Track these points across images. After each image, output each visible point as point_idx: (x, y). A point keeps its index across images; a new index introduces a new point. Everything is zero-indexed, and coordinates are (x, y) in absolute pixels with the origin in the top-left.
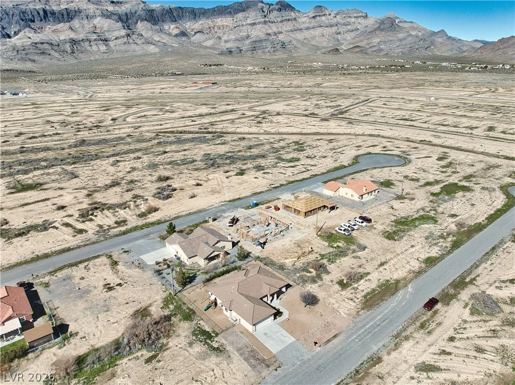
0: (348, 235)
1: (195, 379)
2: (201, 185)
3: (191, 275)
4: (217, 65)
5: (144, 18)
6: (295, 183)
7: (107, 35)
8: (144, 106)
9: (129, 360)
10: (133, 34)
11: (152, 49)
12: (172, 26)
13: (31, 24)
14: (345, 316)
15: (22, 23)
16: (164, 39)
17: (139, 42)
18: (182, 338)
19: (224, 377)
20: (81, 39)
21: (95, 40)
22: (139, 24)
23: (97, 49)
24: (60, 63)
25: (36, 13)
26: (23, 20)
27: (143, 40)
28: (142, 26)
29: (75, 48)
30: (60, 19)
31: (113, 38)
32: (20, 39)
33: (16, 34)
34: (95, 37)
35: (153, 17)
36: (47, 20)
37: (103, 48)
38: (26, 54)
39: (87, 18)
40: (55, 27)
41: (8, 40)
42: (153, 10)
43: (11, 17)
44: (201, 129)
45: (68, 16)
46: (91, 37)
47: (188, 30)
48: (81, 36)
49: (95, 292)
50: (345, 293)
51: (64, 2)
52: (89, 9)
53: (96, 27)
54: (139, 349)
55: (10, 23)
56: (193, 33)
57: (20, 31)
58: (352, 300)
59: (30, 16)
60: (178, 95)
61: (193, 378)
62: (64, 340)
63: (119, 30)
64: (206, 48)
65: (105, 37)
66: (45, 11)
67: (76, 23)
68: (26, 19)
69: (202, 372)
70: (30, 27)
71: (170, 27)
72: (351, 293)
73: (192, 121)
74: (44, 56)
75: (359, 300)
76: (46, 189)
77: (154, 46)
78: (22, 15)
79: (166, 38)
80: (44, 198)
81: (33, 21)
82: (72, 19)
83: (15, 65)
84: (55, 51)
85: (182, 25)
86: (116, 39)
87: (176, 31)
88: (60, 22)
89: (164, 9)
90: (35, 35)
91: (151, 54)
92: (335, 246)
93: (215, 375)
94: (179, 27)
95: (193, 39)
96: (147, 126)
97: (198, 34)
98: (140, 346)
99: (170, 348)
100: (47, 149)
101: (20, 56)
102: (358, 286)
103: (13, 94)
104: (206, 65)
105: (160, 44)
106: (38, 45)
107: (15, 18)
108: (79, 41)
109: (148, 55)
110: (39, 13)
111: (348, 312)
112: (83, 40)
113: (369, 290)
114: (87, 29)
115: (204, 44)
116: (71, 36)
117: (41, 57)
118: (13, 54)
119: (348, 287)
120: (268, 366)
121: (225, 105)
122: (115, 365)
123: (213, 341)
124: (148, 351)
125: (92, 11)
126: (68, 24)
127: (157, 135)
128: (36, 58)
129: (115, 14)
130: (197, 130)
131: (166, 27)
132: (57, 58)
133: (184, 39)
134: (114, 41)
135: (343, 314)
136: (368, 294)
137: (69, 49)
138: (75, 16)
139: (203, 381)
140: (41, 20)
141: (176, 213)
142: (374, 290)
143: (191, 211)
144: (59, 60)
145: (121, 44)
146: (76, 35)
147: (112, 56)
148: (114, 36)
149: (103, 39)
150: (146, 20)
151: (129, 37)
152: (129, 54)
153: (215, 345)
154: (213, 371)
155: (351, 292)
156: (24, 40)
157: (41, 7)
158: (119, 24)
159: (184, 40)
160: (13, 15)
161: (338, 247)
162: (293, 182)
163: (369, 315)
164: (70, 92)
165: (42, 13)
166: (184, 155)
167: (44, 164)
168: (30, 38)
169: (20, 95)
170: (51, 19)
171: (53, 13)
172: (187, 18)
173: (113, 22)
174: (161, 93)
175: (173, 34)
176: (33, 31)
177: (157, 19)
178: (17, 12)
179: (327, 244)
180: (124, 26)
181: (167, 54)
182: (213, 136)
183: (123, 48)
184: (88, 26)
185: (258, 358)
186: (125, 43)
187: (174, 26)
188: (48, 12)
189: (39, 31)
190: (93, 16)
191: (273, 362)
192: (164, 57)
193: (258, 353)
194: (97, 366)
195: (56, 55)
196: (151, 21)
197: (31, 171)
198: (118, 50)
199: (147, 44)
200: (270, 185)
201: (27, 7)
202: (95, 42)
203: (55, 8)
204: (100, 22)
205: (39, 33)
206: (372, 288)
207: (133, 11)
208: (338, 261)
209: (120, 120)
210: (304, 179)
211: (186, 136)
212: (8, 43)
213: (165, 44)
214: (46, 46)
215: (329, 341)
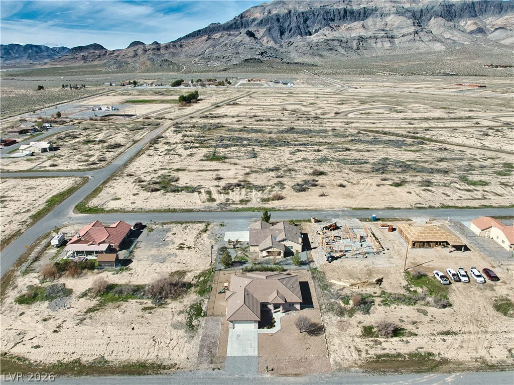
0: (444, 284)
1: (155, 338)
2: (344, 187)
3: (243, 261)
4: (506, 67)
5: (440, 14)
6: (450, 209)
7: (395, 32)
8: (380, 103)
9: (137, 302)
10: (421, 31)
11: (438, 47)
12: (469, 22)
13: (330, 23)
14: (332, 363)
15: (324, 22)
16: (456, 36)
17: (426, 39)
18: (182, 305)
19: (172, 349)
20: (369, 36)
21: (382, 37)
22: (433, 21)
23: (381, 46)
24: (343, 58)
25: (338, 13)
26: (325, 19)
27: (430, 38)
28: (434, 23)
29: (361, 45)
30: (357, 17)
31: (400, 35)
32: (318, 36)
33: (316, 31)
34: (383, 34)
35: (449, 13)
36: (345, 19)
37: (387, 45)
38: (317, 50)
39: (381, 16)
40: (349, 26)
41: (308, 37)
42: (453, 5)
43: (316, 17)
44: (409, 132)
45: (364, 14)
46: (379, 35)
47: (487, 27)
48: (370, 34)
49: (170, 247)
50: (359, 341)
51: (365, 1)
52: (385, 7)
53: (387, 25)
54: (148, 298)
55: (314, 23)
56: (493, 29)
57: (320, 29)
58: (359, 351)
59: (332, 16)
60: (426, 95)
61: (154, 337)
62: (120, 270)
63: (408, 27)
64: (504, 46)
65: (392, 34)
66: (345, 11)
67: (369, 21)
68: (328, 18)
69: (164, 336)
70: (329, 25)
71: (467, 23)
72: (367, 345)
73: (409, 124)
74: (331, 52)
75: (368, 356)
76: (226, 162)
77: (440, 44)
78: (325, 15)
79: (459, 35)
80: (216, 169)
81: (333, 20)
82: (367, 17)
83: (305, 59)
84: (343, 47)
85: (481, 21)
86: (402, 36)
87: (473, 28)
88: (356, 20)
89: (465, 3)
90: (332, 33)
91: (434, 52)
92: (412, 289)
93: (169, 344)
94: (478, 22)
95: (490, 36)
96: (360, 123)
97: (498, 30)
98: (150, 296)
99: (167, 308)
100: (260, 131)
101: (312, 51)
102: (384, 341)
103: (284, 84)
104: (492, 65)
105: (448, 41)
106: (329, 42)
107: (319, 18)
108: (367, 38)
109: (430, 53)
110: (340, 13)
111: (340, 361)
112: (370, 37)
113: (393, 352)
114: (378, 27)
115: (502, 42)
116: (361, 34)
117: (329, 52)
118: (307, 50)
119: (371, 337)
120: (212, 362)
121: (467, 111)
122: (126, 301)
123: (197, 319)
124: (152, 303)
125: (387, 9)
126: (361, 22)
127: (359, 133)
128: (325, 53)
129: (409, 11)
130: (404, 133)
131: (462, 23)
132: (342, 53)
133: (480, 36)
134: (400, 39)
135: (331, 360)
136: (387, 355)
137: (356, 46)
138: (370, 15)
139: (157, 343)
140: (340, 19)
141: (294, 205)
142: (399, 355)
143: (308, 208)
144: (343, 55)
145: (406, 42)
146: (366, 33)
147: (394, 53)
148: (400, 34)
149: (390, 36)
150: (441, 16)
151: (416, 34)
152: (412, 51)
153: (194, 322)
154: (171, 340)
155: (368, 343)
156: (320, 38)
157: (343, 7)
158: (410, 22)
159: (479, 38)
160: (318, 15)
161: (415, 291)
162: (448, 207)
163: (359, 376)
164: (330, 85)
165: (342, 13)
166: (363, 155)
167: (245, 142)
168: (325, 35)
169: (289, 84)
170: (349, 18)
171: (352, 12)
172: (491, 13)
173: (405, 18)
174: (410, 92)
175: (468, 31)
176: (330, 29)
177: (454, 15)
178: (322, 12)
179: (405, 283)
180: (414, 23)
181: (452, 53)
182: (414, 142)
183: (407, 45)
184: (380, 23)
185: (211, 351)
186: (410, 41)
187: (472, 22)
188: (348, 12)
189: (335, 29)
190: (387, 14)
191: (218, 362)
192: (448, 55)
193: (216, 347)
194: (117, 296)
195: (342, 50)
196: (447, 17)
197: (231, 146)
198: (402, 47)
199: (434, 42)
200: (416, 204)
201: (332, 8)
202: (381, 39)
203: (355, 8)
204: (393, 20)
205: (335, 31)
206: (399, 351)
207: (430, 7)
208: (393, 306)
209: (342, 114)
210: (468, 207)
211: (385, 138)
212: (307, 40)
213: (454, 42)
214: (336, 43)
215: (286, 375)
